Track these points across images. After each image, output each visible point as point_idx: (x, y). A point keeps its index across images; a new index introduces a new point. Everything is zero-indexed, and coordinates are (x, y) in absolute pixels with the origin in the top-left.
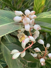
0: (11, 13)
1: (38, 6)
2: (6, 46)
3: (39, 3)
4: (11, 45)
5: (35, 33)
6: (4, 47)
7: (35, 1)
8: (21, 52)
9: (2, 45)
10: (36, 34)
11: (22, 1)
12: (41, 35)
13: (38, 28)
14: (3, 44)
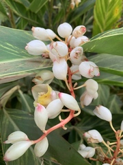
0: (27, 35)
1: (104, 22)
2: (15, 121)
3: (107, 15)
4: (25, 118)
5: (85, 87)
6: (9, 122)
7: (96, 10)
8: (34, 140)
9: (5, 118)
10: (87, 88)
11: (66, 13)
12: (115, 96)
13: (90, 72)
14: (8, 116)
